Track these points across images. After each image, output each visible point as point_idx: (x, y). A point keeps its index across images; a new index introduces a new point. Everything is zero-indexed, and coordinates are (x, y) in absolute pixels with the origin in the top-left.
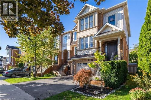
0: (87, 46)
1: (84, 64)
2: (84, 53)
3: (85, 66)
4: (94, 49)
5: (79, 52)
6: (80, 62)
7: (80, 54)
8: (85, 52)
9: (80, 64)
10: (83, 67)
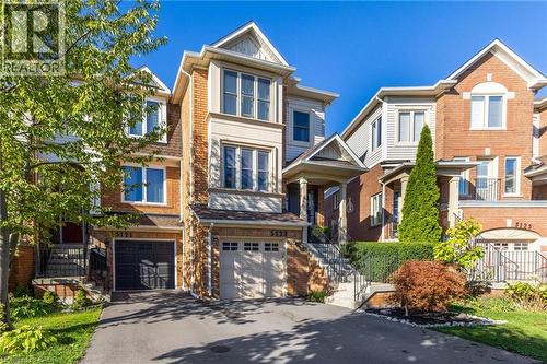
0: (246, 182)
1: (247, 247)
2: (241, 205)
3: (254, 253)
4: (274, 199)
5: (219, 199)
6: (230, 239)
7: (223, 205)
8: (243, 202)
9: (235, 246)
10: (247, 257)
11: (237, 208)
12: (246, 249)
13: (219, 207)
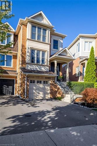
0: (38, 61)
2: (36, 69)
3: (40, 84)
4: (47, 67)
5: (29, 66)
6: (33, 79)
7: (30, 68)
8: (37, 67)
9: (34, 82)
10: (38, 85)
11: (35, 69)
12: (37, 83)
13: (29, 69)
